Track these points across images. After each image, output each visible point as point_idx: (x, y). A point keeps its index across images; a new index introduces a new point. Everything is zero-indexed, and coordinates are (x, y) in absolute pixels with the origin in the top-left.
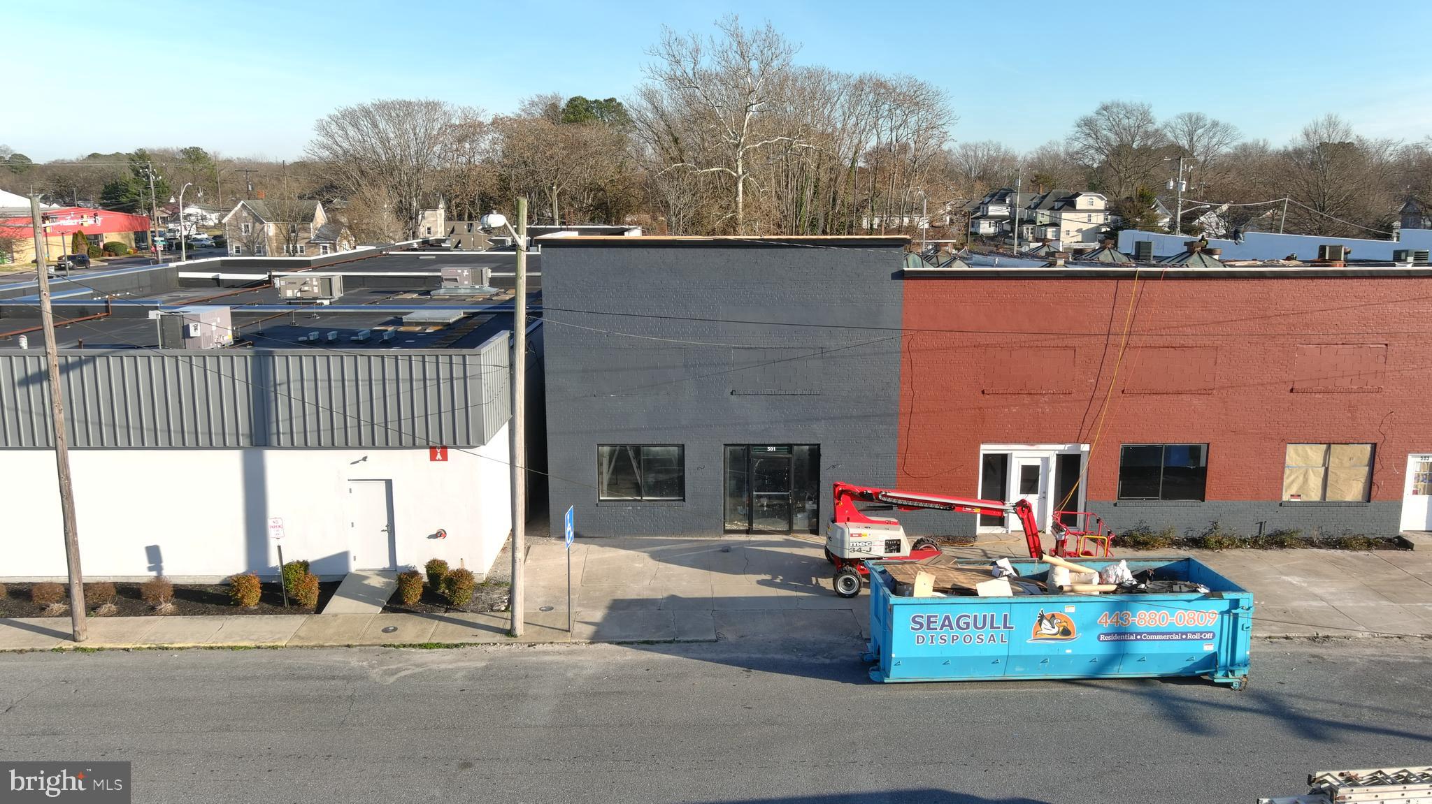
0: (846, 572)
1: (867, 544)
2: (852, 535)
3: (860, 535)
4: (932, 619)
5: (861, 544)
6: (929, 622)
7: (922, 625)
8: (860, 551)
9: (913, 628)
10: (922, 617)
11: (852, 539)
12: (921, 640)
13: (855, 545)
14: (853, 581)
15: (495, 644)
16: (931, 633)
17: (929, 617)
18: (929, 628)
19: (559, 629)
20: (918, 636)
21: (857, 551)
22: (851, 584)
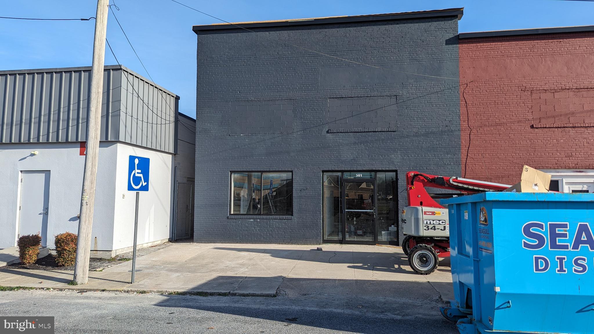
0: (422, 248)
1: (441, 222)
2: (425, 213)
3: (433, 213)
4: (558, 231)
5: (434, 222)
6: (554, 236)
7: (541, 241)
8: (435, 229)
9: (526, 245)
10: (541, 226)
11: (425, 217)
12: (542, 265)
13: (429, 223)
14: (429, 258)
15: (48, 289)
16: (559, 253)
17: (553, 227)
18: (554, 245)
19: (123, 282)
20: (537, 259)
21: (431, 229)
22: (427, 261)
